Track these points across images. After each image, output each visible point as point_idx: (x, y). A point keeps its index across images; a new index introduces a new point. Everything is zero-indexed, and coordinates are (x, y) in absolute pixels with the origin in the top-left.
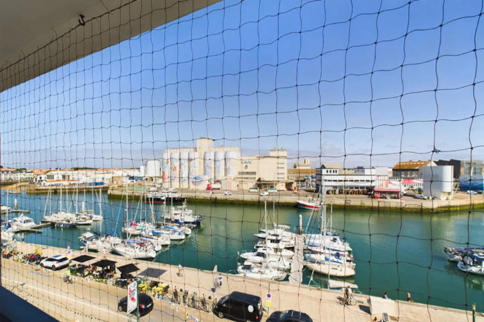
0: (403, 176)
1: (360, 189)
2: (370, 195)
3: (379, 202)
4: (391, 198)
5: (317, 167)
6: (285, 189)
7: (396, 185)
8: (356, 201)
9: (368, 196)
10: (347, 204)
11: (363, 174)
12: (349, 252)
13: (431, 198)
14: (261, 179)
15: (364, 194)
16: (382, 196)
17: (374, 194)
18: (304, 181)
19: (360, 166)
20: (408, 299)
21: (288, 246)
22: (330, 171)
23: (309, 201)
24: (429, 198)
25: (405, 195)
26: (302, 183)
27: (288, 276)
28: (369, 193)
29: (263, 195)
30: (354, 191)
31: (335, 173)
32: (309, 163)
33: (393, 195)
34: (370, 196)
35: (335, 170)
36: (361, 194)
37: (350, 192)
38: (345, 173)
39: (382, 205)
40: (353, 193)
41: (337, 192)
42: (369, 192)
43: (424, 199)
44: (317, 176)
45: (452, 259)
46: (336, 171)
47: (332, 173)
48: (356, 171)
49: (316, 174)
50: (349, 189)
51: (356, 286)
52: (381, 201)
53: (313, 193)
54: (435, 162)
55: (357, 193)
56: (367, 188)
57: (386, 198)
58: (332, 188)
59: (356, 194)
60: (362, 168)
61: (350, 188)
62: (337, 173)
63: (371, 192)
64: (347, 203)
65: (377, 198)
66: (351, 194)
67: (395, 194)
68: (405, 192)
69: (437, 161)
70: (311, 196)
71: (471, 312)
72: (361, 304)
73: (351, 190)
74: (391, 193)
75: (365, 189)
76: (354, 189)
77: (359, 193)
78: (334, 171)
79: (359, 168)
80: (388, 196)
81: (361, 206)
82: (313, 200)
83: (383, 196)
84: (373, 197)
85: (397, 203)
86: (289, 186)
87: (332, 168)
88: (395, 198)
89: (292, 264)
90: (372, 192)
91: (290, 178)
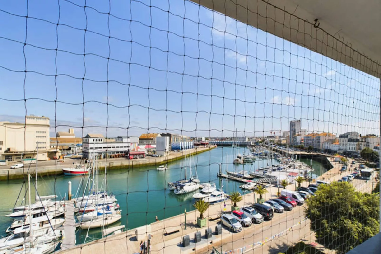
0: (145, 143)
1: (120, 154)
2: (127, 157)
3: (133, 161)
4: (140, 158)
5: (83, 137)
6: (47, 159)
7: (143, 148)
8: (117, 162)
9: (125, 158)
10: (110, 166)
11: (122, 142)
12: (116, 202)
13: (160, 156)
14: (11, 150)
15: (123, 157)
16: (134, 157)
17: (129, 156)
18: (70, 149)
19: (120, 136)
20: (156, 220)
21: (57, 215)
22: (96, 140)
23: (77, 167)
24: (159, 156)
25: (147, 155)
26: (68, 152)
27: (59, 244)
28: (126, 156)
30: (115, 155)
31: (100, 142)
32: (73, 133)
33: (141, 156)
35: (100, 139)
36: (120, 157)
37: (112, 156)
38: (107, 141)
39: (134, 163)
41: (102, 157)
42: (126, 155)
43: (157, 157)
44: (84, 144)
45: (171, 189)
47: (98, 142)
48: (116, 140)
49: (83, 143)
50: (111, 154)
51: (124, 226)
53: (80, 160)
54: (161, 135)
56: (125, 152)
57: (137, 158)
58: (97, 154)
59: (117, 157)
61: (112, 153)
62: (102, 142)
63: (127, 155)
64: (111, 165)
65: (132, 159)
66: (113, 157)
69: (161, 133)
70: (78, 163)
71: (184, 214)
73: (113, 155)
74: (139, 154)
75: (123, 153)
77: (119, 156)
79: (119, 137)
81: (121, 166)
82: (80, 165)
84: (129, 158)
85: (143, 161)
86: (52, 155)
87: (98, 138)
88: (142, 158)
89: (63, 231)
91: (52, 147)
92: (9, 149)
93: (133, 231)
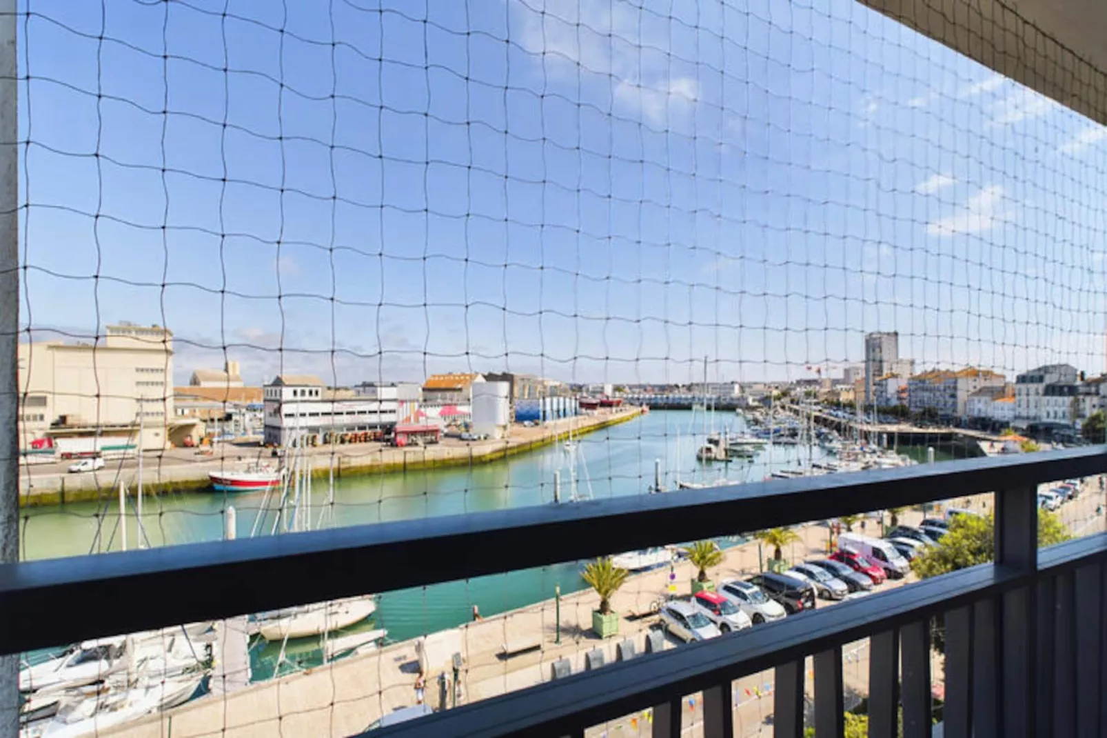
0: (439, 401)
1: (369, 432)
2: (388, 440)
3: (405, 453)
4: (426, 443)
5: (266, 383)
6: (169, 445)
7: (433, 416)
8: (362, 455)
9: (385, 444)
10: (342, 466)
11: (374, 397)
13: (482, 437)
14: (70, 421)
15: (377, 439)
16: (410, 441)
17: (395, 439)
18: (229, 417)
19: (368, 380)
20: (475, 616)
22: (303, 393)
23: (249, 468)
24: (479, 438)
25: (446, 435)
26: (224, 426)
27: (206, 681)
28: (387, 437)
29: (83, 468)
30: (356, 435)
31: (314, 398)
32: (238, 373)
33: (429, 438)
34: (389, 444)
35: (314, 390)
36: (371, 440)
37: (347, 438)
38: (331, 396)
39: (410, 458)
40: (354, 439)
41: (319, 439)
42: (386, 434)
43: (474, 440)
44: (268, 404)
46: (317, 393)
47: (307, 397)
48: (359, 392)
49: (265, 400)
50: (345, 432)
51: (380, 633)
52: (410, 452)
53: (258, 449)
54: (485, 377)
55: (363, 439)
56: (383, 426)
57: (416, 444)
58: (306, 433)
59: (360, 441)
60: (371, 385)
61: (348, 430)
62: (319, 398)
63: (390, 434)
64: (343, 463)
65: (402, 446)
66: (350, 441)
67: (430, 435)
68: (446, 431)
69: (486, 374)
70: (252, 457)
71: (554, 600)
72: (403, 662)
73: (350, 434)
74: (424, 433)
75: (379, 430)
76: (356, 431)
77: (366, 439)
78: (311, 393)
79: (365, 385)
80: (420, 441)
81: (371, 467)
82: (257, 464)
83: (412, 440)
84: (394, 444)
85: (435, 451)
86: (179, 435)
87: (307, 386)
88: (432, 442)
89: (214, 644)
90: (393, 435)
91: (179, 412)
92: (63, 419)
93: (409, 645)
